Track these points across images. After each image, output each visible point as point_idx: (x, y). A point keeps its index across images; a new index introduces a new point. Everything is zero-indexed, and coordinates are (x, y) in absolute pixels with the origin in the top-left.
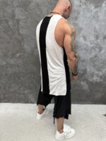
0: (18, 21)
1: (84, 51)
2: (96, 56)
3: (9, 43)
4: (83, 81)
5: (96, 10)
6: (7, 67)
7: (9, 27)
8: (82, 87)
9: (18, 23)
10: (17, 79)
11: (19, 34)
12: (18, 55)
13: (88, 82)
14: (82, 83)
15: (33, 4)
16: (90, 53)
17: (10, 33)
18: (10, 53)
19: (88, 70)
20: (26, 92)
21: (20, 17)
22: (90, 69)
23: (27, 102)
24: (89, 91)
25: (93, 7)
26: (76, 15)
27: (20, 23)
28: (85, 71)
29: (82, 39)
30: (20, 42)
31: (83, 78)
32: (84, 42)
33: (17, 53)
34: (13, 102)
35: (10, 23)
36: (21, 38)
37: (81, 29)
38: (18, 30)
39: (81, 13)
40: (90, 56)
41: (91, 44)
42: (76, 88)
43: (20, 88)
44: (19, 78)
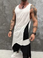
0: (5, 7)
4: (38, 39)
10: (3, 37)
11: (5, 14)
12: (4, 24)
13: (40, 40)
16: (41, 24)
19: (40, 33)
20: (8, 44)
21: (6, 5)
23: (8, 49)
24: (40, 44)
31: (38, 37)
33: (4, 23)
35: (1, 8)
36: (6, 16)
38: (5, 12)
39: (37, 3)
40: (41, 26)
41: (42, 19)
43: (4, 42)
44: (4, 37)
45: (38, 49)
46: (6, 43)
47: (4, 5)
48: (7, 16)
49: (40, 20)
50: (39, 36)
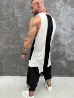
0: (17, 18)
1: (63, 39)
2: (72, 42)
3: (10, 33)
4: (63, 60)
5: (72, 9)
6: (8, 51)
7: (10, 22)
8: (62, 65)
9: (17, 20)
10: (15, 59)
11: (18, 27)
12: (16, 42)
13: (66, 61)
14: (62, 61)
15: (27, 6)
16: (68, 40)
17: (11, 26)
18: (11, 40)
19: (67, 52)
20: (22, 68)
21: (18, 15)
22: (68, 51)
24: (67, 67)
25: (70, 8)
26: (57, 13)
27: (18, 19)
28: (64, 53)
29: (62, 30)
30: (17, 33)
31: (63, 58)
32: (63, 32)
33: (16, 40)
34: (12, 75)
35: (11, 19)
36: (18, 30)
37: (61, 23)
38: (17, 24)
39: (62, 12)
40: (68, 42)
41: (69, 33)
42: (58, 65)
43: (17, 65)
44: (17, 58)
45: (64, 74)
46: (20, 66)
47: (15, 16)
48: (20, 31)
49: (66, 35)
50: (65, 56)
